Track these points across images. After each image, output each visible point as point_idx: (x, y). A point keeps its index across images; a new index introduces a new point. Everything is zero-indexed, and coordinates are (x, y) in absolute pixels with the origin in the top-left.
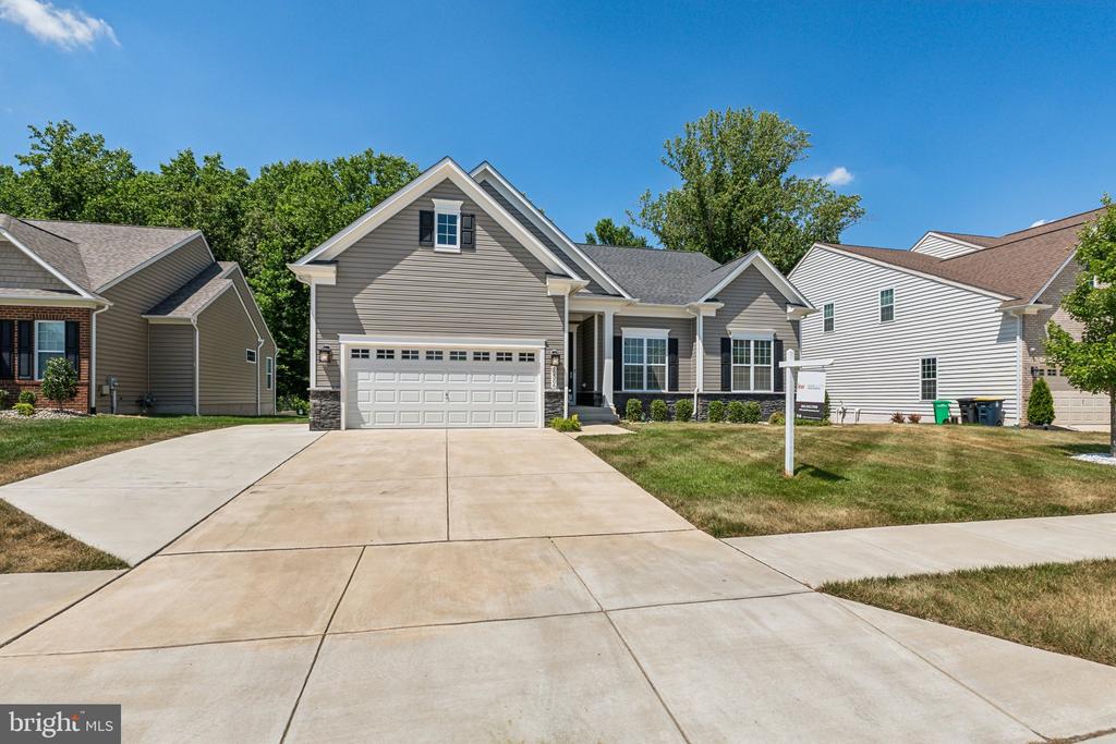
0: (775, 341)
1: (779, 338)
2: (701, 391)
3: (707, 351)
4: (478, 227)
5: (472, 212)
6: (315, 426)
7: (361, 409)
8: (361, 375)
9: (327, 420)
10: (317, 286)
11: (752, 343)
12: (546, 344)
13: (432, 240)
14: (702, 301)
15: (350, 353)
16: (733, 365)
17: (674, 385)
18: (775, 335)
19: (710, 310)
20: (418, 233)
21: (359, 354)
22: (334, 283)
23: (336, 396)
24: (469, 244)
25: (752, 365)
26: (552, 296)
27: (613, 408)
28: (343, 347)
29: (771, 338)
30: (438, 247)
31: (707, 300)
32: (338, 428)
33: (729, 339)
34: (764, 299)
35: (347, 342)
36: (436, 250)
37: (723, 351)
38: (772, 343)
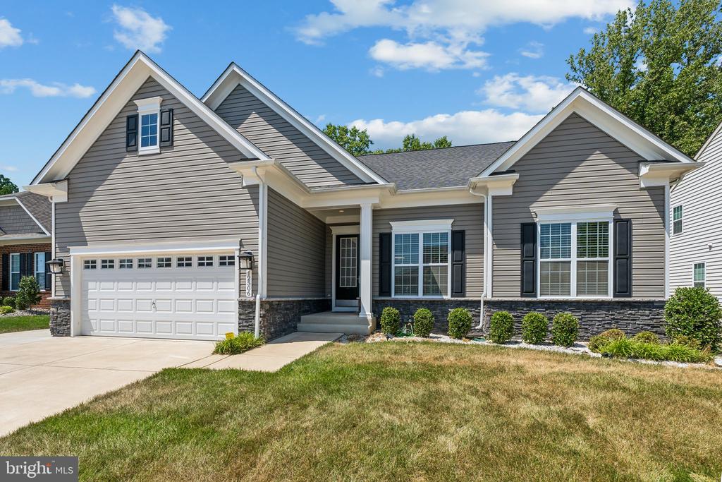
0: (616, 221)
1: (623, 217)
2: (489, 298)
3: (499, 242)
4: (176, 122)
5: (170, 107)
6: (55, 332)
7: (90, 317)
8: (91, 285)
9: (61, 328)
10: (56, 204)
11: (574, 228)
12: (241, 245)
13: (136, 144)
14: (485, 175)
15: (83, 265)
16: (539, 260)
17: (459, 288)
18: (616, 212)
19: (504, 187)
20: (125, 140)
21: (90, 264)
22: (66, 200)
23: (66, 304)
24: (168, 142)
25: (574, 259)
26: (247, 187)
27: (370, 318)
28: (72, 258)
29: (608, 217)
30: (143, 150)
31: (493, 174)
32: (68, 335)
33: (534, 225)
34: (598, 162)
35: (77, 255)
36: (140, 153)
37: (523, 241)
38: (611, 226)
